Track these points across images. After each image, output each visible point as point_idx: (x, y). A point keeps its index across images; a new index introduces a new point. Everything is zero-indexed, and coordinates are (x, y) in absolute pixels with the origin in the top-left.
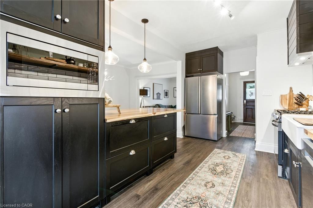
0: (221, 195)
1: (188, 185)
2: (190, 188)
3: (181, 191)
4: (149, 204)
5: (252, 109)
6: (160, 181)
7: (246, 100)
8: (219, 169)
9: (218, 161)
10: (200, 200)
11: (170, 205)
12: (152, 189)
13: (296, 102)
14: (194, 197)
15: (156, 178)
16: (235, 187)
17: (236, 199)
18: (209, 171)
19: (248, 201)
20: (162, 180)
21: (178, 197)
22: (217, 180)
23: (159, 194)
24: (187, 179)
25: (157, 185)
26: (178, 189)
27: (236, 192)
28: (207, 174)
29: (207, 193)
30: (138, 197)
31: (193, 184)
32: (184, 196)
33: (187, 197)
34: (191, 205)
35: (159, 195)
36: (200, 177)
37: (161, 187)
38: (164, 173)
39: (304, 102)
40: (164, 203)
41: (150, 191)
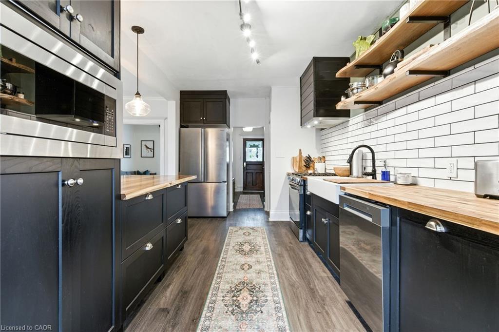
0: (262, 272)
1: (223, 275)
2: (227, 276)
3: (219, 283)
4: (187, 311)
5: (252, 173)
6: (183, 281)
7: (247, 162)
8: (246, 248)
9: (241, 240)
10: (245, 285)
11: (216, 302)
12: (178, 294)
13: (305, 164)
14: (237, 284)
15: (174, 280)
16: (271, 261)
17: (277, 271)
18: (237, 253)
19: (287, 269)
20: (186, 281)
21: (220, 291)
22: (250, 260)
23: (193, 296)
24: (218, 269)
25: (182, 287)
26: (214, 282)
27: (273, 265)
28: (237, 256)
29: (248, 276)
30: (165, 311)
31: (228, 272)
32: (226, 287)
33: (231, 287)
34: (239, 293)
35: (195, 297)
36: (230, 262)
37: (190, 289)
38: (182, 271)
39: (311, 165)
40: (207, 303)
41: (177, 297)
